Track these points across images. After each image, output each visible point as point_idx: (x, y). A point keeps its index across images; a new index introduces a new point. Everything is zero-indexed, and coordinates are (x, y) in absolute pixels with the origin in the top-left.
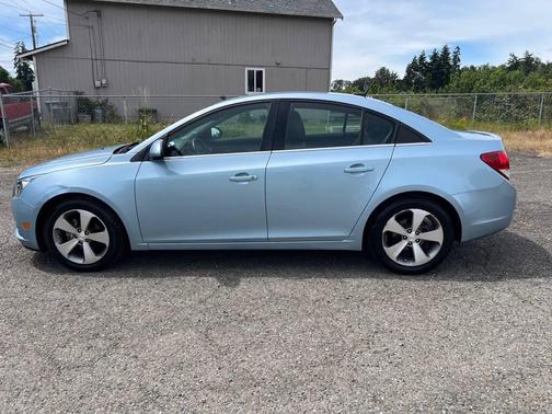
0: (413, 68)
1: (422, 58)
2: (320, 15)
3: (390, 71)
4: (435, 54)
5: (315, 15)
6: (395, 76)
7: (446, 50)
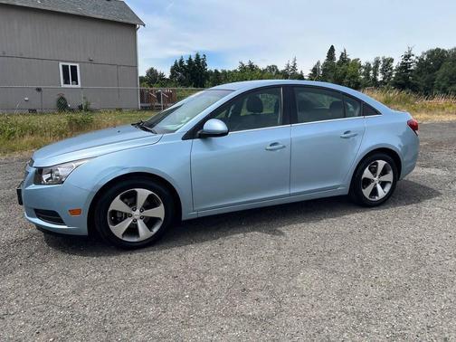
0: (175, 69)
1: (181, 62)
2: (125, 21)
3: (159, 71)
4: (190, 59)
5: (121, 20)
6: (162, 75)
7: (198, 56)
